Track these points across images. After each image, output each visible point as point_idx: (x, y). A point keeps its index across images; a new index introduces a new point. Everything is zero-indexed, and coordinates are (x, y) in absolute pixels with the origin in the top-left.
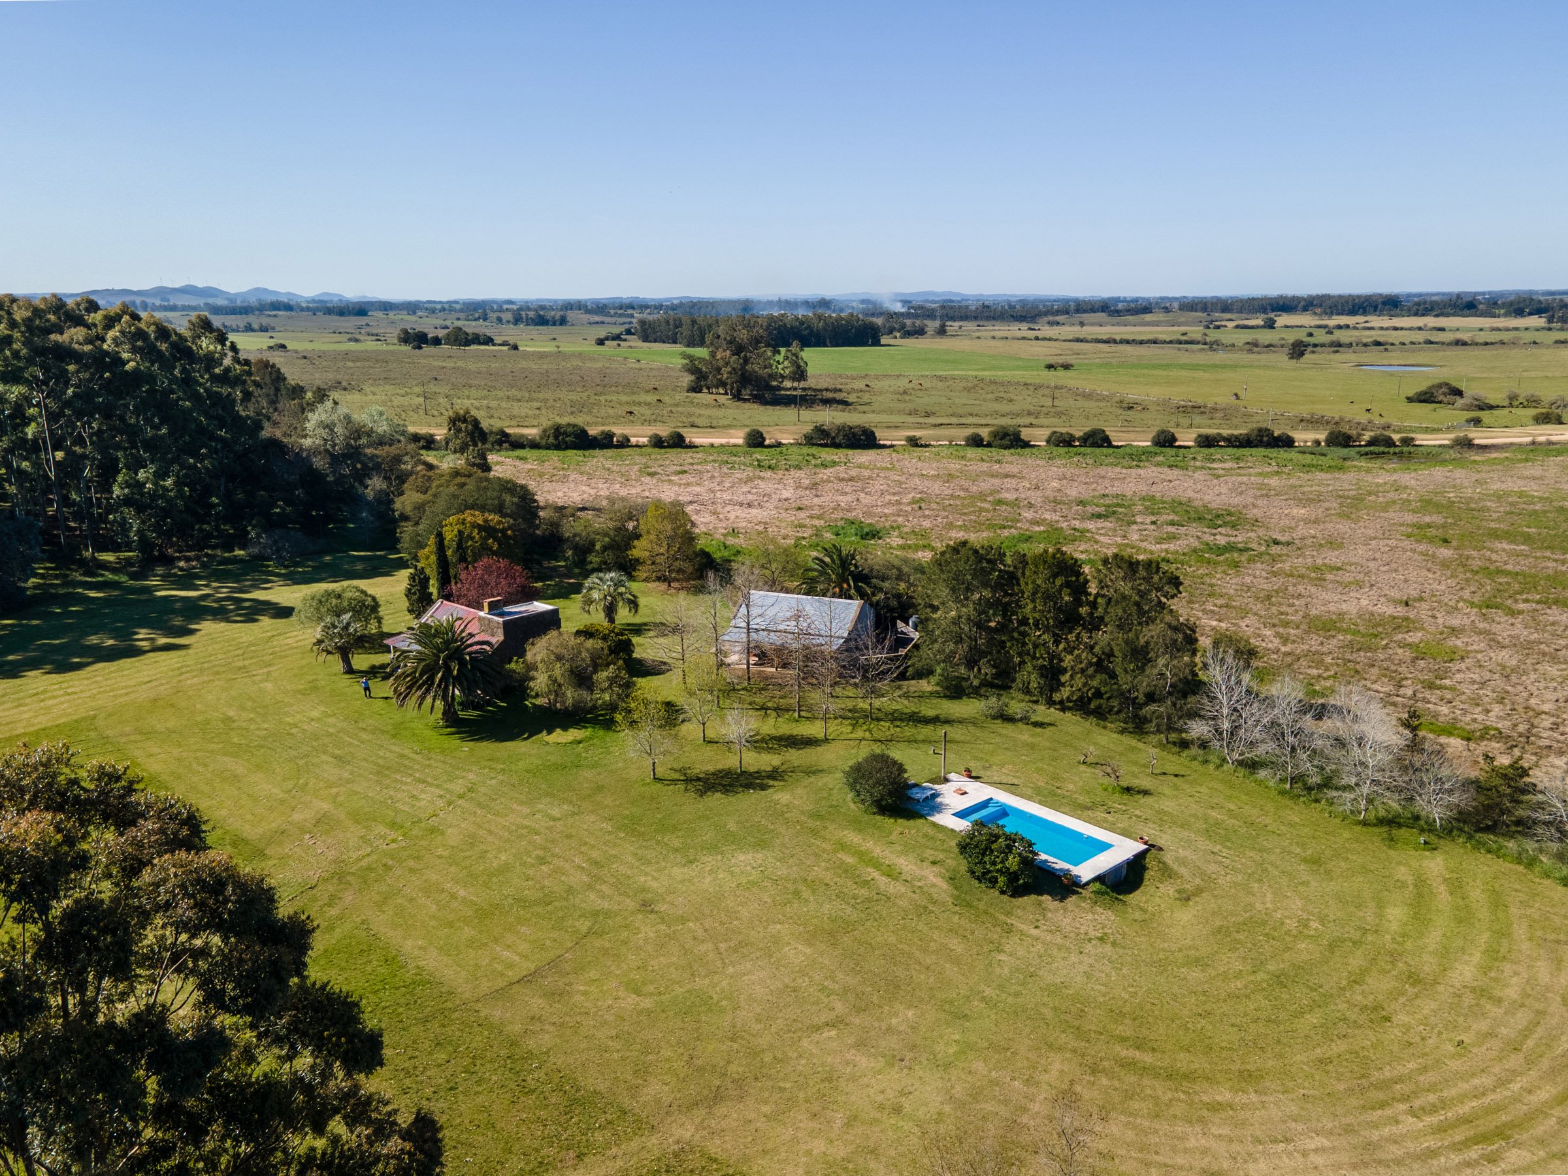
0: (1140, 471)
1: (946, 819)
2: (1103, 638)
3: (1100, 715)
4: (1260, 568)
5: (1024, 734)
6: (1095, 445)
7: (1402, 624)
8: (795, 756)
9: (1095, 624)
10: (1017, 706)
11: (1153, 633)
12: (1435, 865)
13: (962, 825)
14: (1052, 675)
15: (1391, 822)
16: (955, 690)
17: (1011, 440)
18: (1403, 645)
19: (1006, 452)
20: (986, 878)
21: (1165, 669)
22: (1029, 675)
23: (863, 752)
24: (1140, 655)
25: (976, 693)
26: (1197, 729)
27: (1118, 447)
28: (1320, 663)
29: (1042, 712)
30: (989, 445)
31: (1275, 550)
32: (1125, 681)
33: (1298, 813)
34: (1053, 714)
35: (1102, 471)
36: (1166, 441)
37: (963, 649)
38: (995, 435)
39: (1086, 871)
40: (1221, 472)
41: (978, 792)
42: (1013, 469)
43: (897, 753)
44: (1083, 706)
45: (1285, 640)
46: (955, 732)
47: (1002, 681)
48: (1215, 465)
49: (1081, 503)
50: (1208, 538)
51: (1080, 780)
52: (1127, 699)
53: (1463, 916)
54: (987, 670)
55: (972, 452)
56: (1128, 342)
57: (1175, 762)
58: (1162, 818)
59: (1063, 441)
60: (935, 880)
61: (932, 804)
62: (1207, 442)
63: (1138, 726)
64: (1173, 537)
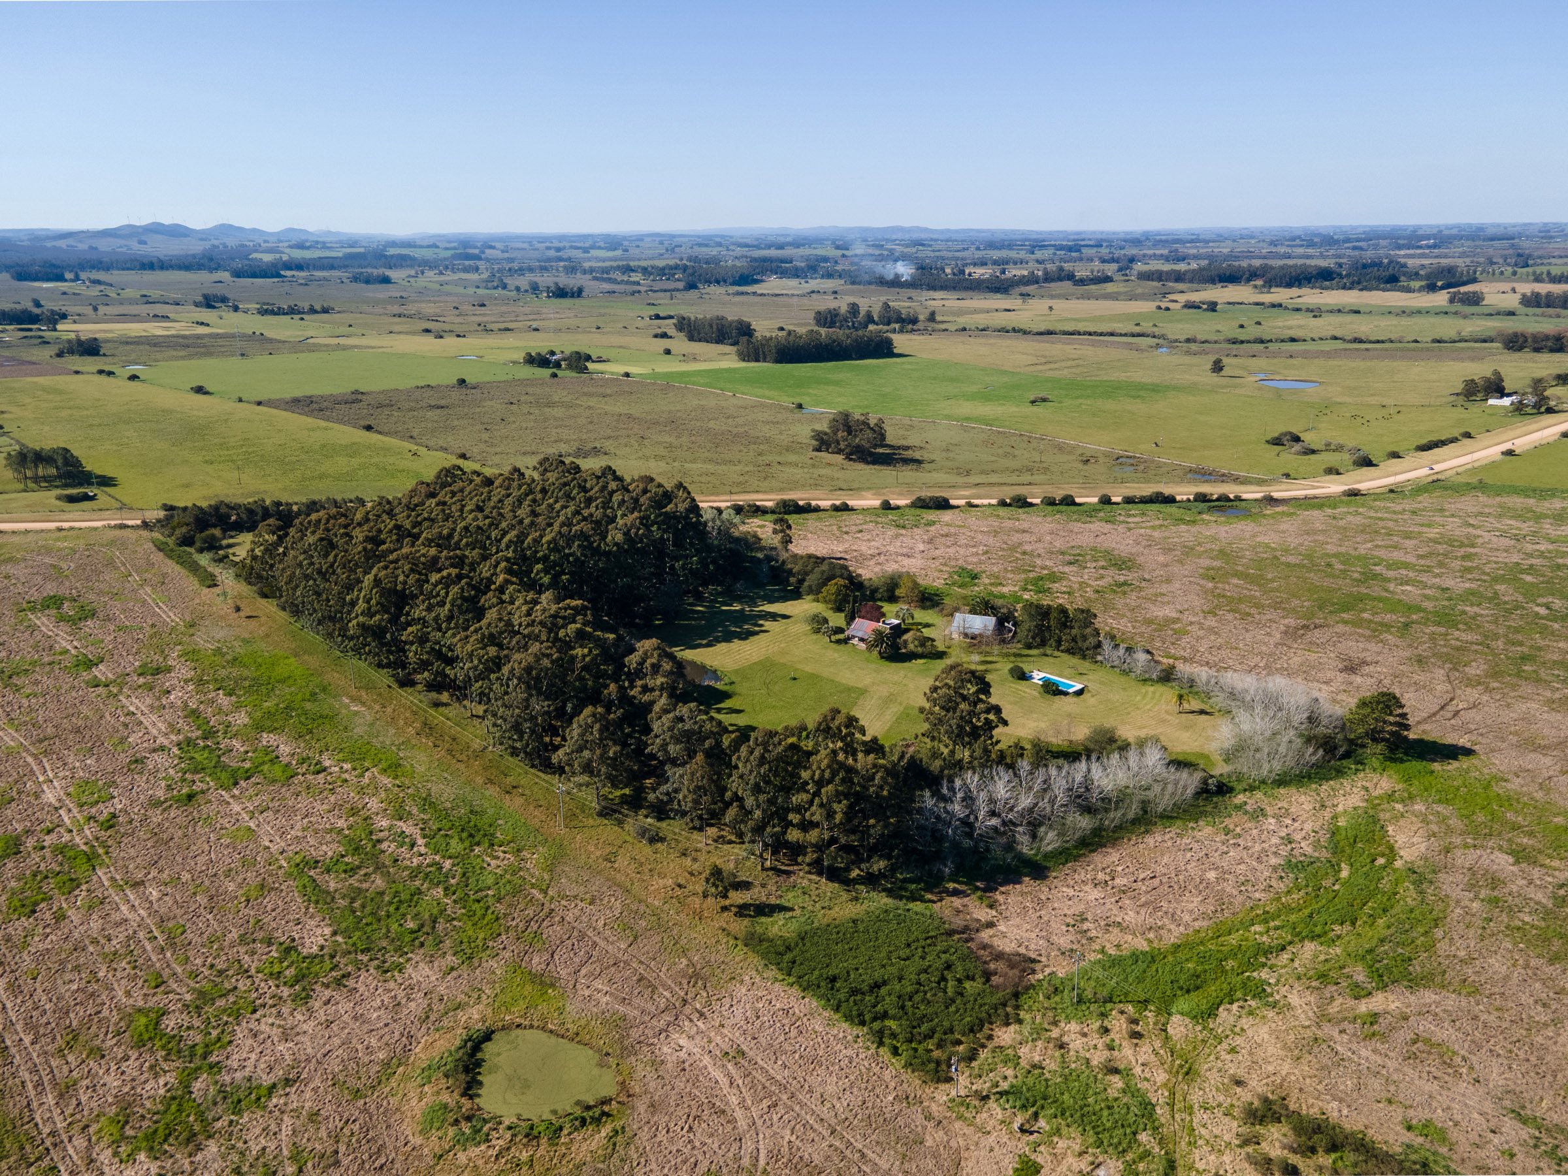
0: (1091, 526)
1: (1035, 681)
2: (1074, 632)
3: (1073, 654)
4: (1134, 595)
5: (1051, 660)
6: (1068, 505)
7: (1176, 621)
8: (989, 666)
9: (1072, 628)
10: (1049, 652)
11: (1088, 630)
12: (1151, 689)
13: (1041, 683)
14: (1059, 642)
15: (1145, 680)
16: (1029, 646)
17: (1021, 503)
18: (1172, 629)
19: (1020, 510)
20: (1047, 692)
21: (1092, 641)
22: (1052, 642)
23: (1011, 665)
24: (1085, 638)
25: (1036, 647)
26: (1099, 658)
27: (1080, 505)
28: (1142, 636)
29: (1056, 653)
30: (1010, 505)
31: (1143, 584)
32: (1080, 644)
33: (1123, 679)
34: (1059, 654)
35: (1071, 525)
36: (1106, 501)
37: (1031, 634)
38: (1013, 499)
39: (1071, 690)
40: (1132, 525)
41: (1042, 675)
42: (1025, 525)
43: (1021, 665)
44: (1068, 651)
45: (1134, 627)
46: (1032, 659)
47: (1043, 644)
48: (1130, 520)
49: (1063, 553)
50: (1117, 577)
51: (1068, 671)
52: (1081, 649)
53: (1153, 698)
54: (1038, 640)
55: (1003, 512)
56: (1090, 334)
57: (1093, 667)
58: (1089, 680)
59: (1050, 502)
60: (1035, 693)
61: (1031, 678)
62: (1129, 500)
63: (1084, 657)
64: (1102, 577)
